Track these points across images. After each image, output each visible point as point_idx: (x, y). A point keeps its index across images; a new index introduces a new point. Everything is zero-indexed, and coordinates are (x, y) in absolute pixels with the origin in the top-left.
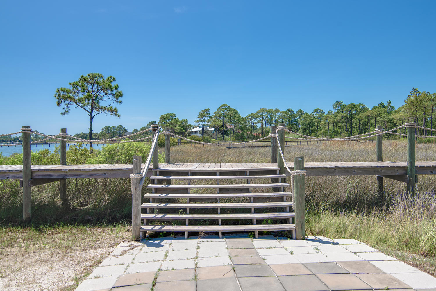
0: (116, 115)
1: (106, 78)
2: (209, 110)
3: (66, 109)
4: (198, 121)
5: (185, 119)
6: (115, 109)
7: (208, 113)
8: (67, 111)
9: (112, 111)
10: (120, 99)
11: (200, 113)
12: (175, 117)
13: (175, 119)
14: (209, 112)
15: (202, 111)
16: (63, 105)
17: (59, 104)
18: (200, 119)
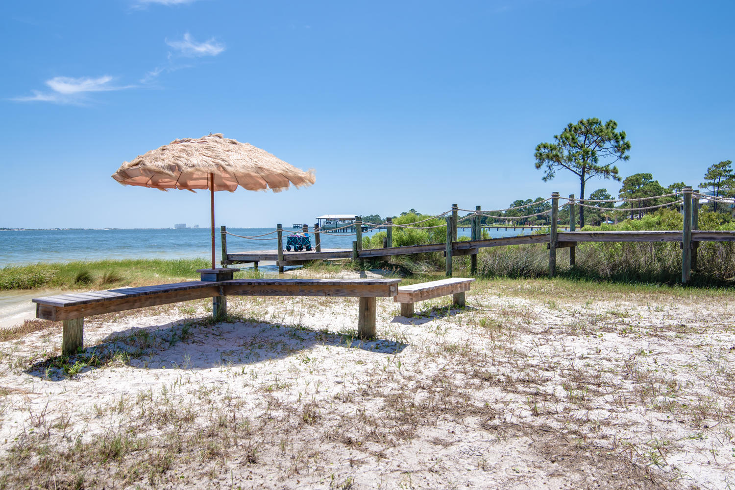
0: (615, 178)
1: (603, 124)
2: (729, 162)
3: (548, 172)
4: (705, 184)
5: (680, 183)
6: (615, 168)
7: (728, 168)
8: (550, 176)
9: (607, 172)
10: (626, 153)
11: (709, 169)
12: (651, 179)
13: (651, 184)
14: (730, 167)
15: (715, 166)
16: (544, 167)
17: (538, 167)
18: (710, 181)
